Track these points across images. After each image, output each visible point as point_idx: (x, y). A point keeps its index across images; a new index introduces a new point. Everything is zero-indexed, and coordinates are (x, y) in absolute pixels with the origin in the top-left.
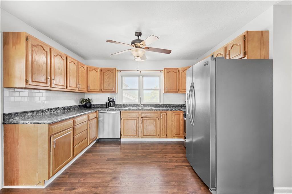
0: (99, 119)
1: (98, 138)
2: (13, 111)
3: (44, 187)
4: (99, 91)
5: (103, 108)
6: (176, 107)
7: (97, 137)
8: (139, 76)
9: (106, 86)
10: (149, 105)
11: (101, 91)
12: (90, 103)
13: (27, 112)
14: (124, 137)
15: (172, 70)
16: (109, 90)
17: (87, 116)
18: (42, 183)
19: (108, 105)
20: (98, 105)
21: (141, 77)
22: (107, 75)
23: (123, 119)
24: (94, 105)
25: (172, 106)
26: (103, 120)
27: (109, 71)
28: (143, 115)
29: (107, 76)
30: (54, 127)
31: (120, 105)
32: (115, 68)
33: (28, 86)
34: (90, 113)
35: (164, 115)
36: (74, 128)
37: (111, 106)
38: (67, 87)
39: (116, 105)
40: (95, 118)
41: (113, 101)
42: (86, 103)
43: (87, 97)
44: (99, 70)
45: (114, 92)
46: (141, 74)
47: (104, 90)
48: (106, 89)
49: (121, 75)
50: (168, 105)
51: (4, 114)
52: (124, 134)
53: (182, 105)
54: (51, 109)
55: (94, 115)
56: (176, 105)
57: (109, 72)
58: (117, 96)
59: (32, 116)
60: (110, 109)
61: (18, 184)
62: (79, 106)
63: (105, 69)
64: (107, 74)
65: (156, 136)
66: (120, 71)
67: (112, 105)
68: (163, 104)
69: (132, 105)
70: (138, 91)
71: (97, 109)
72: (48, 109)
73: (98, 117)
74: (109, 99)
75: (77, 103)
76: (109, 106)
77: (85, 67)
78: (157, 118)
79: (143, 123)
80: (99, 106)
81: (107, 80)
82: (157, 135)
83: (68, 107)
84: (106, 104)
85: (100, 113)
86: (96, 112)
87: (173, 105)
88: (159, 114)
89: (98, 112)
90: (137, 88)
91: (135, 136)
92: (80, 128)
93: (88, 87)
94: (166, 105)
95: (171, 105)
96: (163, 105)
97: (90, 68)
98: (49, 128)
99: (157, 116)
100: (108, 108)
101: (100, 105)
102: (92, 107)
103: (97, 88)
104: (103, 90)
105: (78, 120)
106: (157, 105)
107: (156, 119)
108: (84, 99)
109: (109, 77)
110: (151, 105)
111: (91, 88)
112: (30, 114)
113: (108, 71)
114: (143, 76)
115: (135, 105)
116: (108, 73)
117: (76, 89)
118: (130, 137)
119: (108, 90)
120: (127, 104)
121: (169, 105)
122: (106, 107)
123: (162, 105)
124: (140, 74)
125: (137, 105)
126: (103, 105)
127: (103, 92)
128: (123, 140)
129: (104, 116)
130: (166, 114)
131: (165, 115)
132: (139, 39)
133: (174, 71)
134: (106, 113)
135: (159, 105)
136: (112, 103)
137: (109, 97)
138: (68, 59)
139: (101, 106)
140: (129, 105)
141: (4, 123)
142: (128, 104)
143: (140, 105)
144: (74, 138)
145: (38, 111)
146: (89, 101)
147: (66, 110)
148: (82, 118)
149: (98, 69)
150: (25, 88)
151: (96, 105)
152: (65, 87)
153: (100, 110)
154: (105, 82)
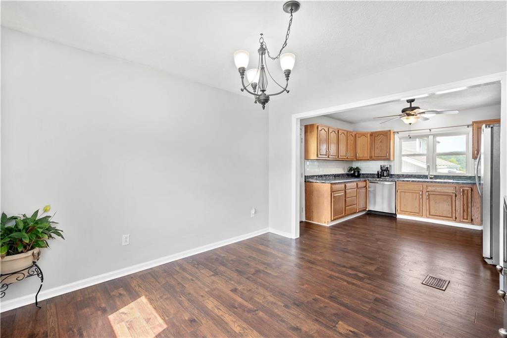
0: (369, 189)
1: (367, 210)
2: (309, 175)
3: (328, 226)
4: (369, 158)
5: (373, 177)
7: (366, 208)
8: (427, 136)
9: (377, 152)
10: (446, 176)
11: (371, 159)
12: (359, 172)
13: (314, 176)
14: (400, 213)
16: (381, 156)
17: (356, 184)
18: (327, 223)
19: (381, 174)
20: (368, 174)
21: (431, 137)
22: (379, 140)
23: (399, 192)
24: (363, 174)
26: (375, 190)
27: (381, 134)
28: (430, 189)
30: (333, 186)
31: (398, 175)
32: (390, 131)
33: (318, 158)
34: (359, 181)
35: (467, 190)
36: (345, 191)
37: (383, 176)
38: (338, 156)
39: (392, 175)
40: (364, 187)
41: (387, 170)
42: (354, 172)
43: (355, 165)
44: (369, 135)
45: (388, 159)
46: (432, 133)
47: (375, 157)
48: (378, 156)
49: (399, 137)
51: (305, 176)
52: (400, 209)
54: (326, 175)
55: (363, 184)
57: (382, 136)
58: (392, 164)
59: (316, 179)
60: (381, 179)
61: (313, 221)
62: (347, 174)
63: (377, 132)
65: (451, 219)
66: (398, 133)
67: (385, 175)
68: (473, 176)
69: (416, 175)
70: (425, 157)
71: (366, 179)
72: (325, 175)
73: (367, 186)
74: (381, 168)
75: (346, 172)
76: (381, 176)
77: (353, 135)
78: (454, 194)
79: (429, 198)
81: (379, 146)
82: (454, 218)
83: (338, 175)
84: (378, 173)
85: (370, 182)
86: (365, 181)
88: (457, 188)
89: (367, 181)
90: (425, 152)
91: (417, 214)
92: (350, 193)
93: (356, 155)
97: (359, 134)
98: (331, 187)
99: (454, 192)
100: (380, 178)
101: (370, 174)
102: (361, 176)
103: (367, 155)
104: (373, 157)
105: (348, 185)
106: (460, 177)
107: (451, 196)
108: (352, 168)
109: (381, 142)
111: (359, 155)
112: (315, 177)
114: (435, 136)
115: (421, 175)
116: (380, 138)
117: (345, 157)
118: (409, 214)
120: (407, 175)
122: (378, 177)
123: (471, 177)
124: (430, 133)
125: (424, 175)
126: (374, 174)
127: (373, 160)
128: (399, 216)
129: (375, 186)
130: (472, 190)
131: (470, 191)
132: (412, 106)
134: (377, 183)
136: (385, 172)
137: (381, 166)
138: (339, 131)
139: (372, 175)
140: (412, 175)
141: (305, 181)
143: (429, 176)
144: (345, 200)
145: (319, 176)
146: (358, 169)
147: (336, 176)
148: (352, 184)
149: (367, 134)
150: (317, 160)
151: (366, 174)
152: (337, 157)
153: (370, 179)
154: (376, 148)
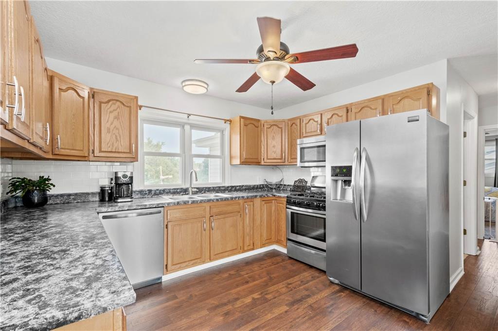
4: (86, 154)
6: (251, 189)
8: (182, 125)
9: (107, 141)
11: (92, 156)
12: (44, 191)
15: (252, 122)
16: (118, 152)
20: (69, 195)
21: (187, 128)
22: (111, 112)
25: (244, 188)
27: (117, 101)
29: (112, 116)
31: (141, 191)
32: (137, 98)
37: (122, 197)
45: (135, 159)
46: (190, 122)
47: (100, 152)
48: (110, 150)
50: (238, 186)
52: (172, 262)
53: (259, 186)
56: (250, 186)
57: (118, 103)
63: (105, 93)
64: (112, 109)
66: (140, 107)
67: (125, 194)
68: (230, 185)
69: (170, 190)
70: (180, 158)
78: (239, 214)
80: (72, 197)
81: (113, 126)
84: (103, 191)
85: (104, 217)
87: (245, 186)
88: (241, 205)
91: (199, 260)
94: (236, 187)
95: (243, 186)
96: (230, 188)
97: (61, 80)
99: (239, 210)
101: (76, 194)
102: (49, 202)
103: (81, 147)
104: (97, 151)
106: (220, 187)
108: (25, 179)
109: (117, 118)
110: (210, 188)
113: (115, 102)
114: (193, 126)
115: (178, 189)
116: (114, 107)
118: (186, 266)
119: (115, 152)
120: (157, 190)
121: (240, 186)
122: (103, 201)
123: (228, 187)
124: (186, 121)
125: (181, 189)
126: (89, 194)
133: (256, 125)
135: (224, 188)
136: (125, 189)
140: (164, 190)
142: (160, 188)
143: (190, 189)
151: (62, 195)
153: (104, 210)
154: (104, 130)
